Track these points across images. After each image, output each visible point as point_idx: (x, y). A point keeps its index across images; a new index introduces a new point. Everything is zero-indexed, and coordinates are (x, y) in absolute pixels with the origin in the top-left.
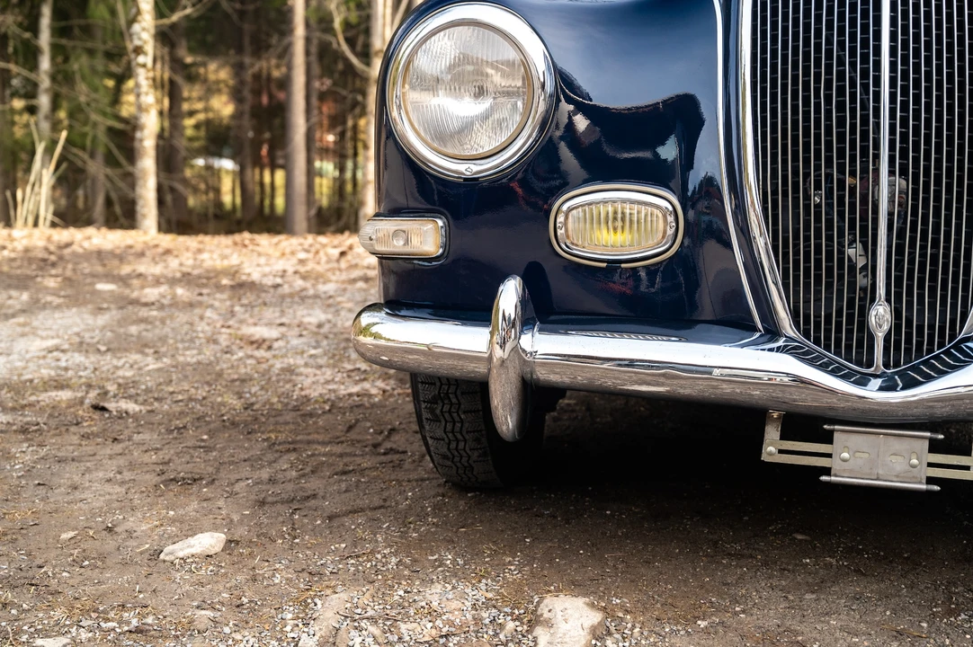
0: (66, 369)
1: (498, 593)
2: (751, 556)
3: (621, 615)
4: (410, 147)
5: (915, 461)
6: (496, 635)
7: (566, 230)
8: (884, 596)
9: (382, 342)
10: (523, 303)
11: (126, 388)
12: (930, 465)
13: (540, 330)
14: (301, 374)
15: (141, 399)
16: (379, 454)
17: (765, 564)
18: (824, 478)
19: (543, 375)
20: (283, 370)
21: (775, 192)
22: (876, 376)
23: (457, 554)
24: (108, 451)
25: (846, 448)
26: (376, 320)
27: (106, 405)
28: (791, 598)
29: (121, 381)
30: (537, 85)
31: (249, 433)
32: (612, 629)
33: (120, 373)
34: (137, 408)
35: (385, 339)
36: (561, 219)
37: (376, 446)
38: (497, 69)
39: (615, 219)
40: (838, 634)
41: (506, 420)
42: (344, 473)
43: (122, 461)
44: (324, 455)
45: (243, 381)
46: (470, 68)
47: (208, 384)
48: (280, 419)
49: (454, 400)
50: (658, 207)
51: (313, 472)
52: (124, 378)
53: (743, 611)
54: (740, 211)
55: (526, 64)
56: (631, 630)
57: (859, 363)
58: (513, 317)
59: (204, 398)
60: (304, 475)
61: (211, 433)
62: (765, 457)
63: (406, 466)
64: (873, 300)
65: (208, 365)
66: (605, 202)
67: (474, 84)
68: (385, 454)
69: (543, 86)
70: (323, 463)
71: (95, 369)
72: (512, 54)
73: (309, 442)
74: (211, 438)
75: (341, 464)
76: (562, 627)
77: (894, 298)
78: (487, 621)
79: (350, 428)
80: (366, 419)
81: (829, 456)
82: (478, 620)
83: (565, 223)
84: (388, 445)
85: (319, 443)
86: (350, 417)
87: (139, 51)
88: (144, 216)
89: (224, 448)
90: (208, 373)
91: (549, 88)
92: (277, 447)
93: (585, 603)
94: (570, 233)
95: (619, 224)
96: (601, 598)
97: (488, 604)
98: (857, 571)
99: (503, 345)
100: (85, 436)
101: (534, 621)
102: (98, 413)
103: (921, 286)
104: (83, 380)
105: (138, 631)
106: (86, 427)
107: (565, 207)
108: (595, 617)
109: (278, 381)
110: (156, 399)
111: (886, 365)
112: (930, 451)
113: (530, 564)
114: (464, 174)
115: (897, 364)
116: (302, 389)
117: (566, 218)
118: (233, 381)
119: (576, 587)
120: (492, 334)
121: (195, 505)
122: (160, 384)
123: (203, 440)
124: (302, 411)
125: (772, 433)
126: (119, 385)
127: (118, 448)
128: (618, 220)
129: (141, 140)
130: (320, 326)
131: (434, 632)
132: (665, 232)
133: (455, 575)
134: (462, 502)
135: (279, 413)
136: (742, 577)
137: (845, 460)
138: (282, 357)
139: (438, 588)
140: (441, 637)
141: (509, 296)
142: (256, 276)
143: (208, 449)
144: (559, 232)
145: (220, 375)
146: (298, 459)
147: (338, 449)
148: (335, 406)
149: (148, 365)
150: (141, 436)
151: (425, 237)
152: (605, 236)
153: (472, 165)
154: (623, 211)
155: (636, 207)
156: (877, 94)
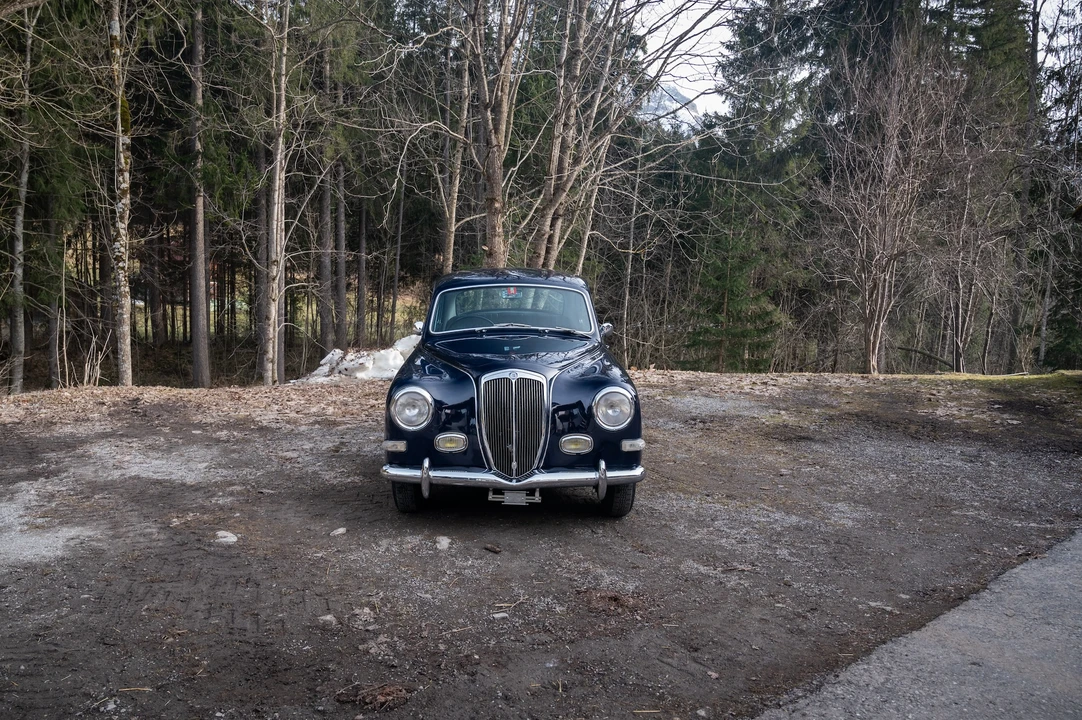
0: (225, 476)
1: (424, 537)
2: (487, 525)
3: (455, 540)
4: (398, 423)
5: (523, 498)
6: (427, 545)
7: (439, 445)
8: (520, 532)
10: (430, 463)
12: (526, 499)
13: (434, 470)
14: (322, 474)
15: (270, 488)
17: (491, 527)
18: (503, 503)
19: (434, 482)
20: (313, 472)
21: (490, 435)
22: (514, 479)
23: (410, 529)
25: (507, 496)
27: (260, 491)
28: (497, 534)
30: (431, 406)
31: (323, 498)
32: (454, 543)
33: (250, 477)
35: (389, 473)
40: (507, 541)
41: (426, 493)
44: (356, 505)
45: (301, 478)
46: (413, 402)
47: (288, 480)
48: (331, 493)
50: (462, 438)
53: (485, 538)
54: (480, 430)
55: (425, 399)
56: (458, 543)
57: (510, 476)
58: (427, 466)
59: (293, 486)
60: (354, 511)
61: (311, 499)
62: (489, 499)
64: (513, 461)
65: (280, 471)
66: (448, 437)
67: (415, 406)
69: (432, 404)
71: (238, 476)
72: (422, 398)
76: (442, 543)
77: (517, 460)
78: (424, 543)
79: (358, 494)
80: (361, 491)
81: (504, 498)
82: (421, 543)
83: (438, 442)
84: (374, 500)
85: (351, 500)
86: (355, 490)
87: (119, 259)
89: (321, 504)
90: (284, 475)
92: (338, 503)
93: (447, 538)
95: (452, 442)
96: (451, 536)
97: (422, 539)
98: (512, 526)
99: (425, 474)
101: (435, 542)
103: (523, 457)
107: (438, 438)
108: (449, 540)
109: (315, 477)
111: (516, 476)
112: (526, 496)
113: (431, 530)
115: (518, 476)
116: (328, 481)
117: (439, 440)
118: (297, 478)
119: (444, 535)
120: (422, 471)
121: (327, 520)
122: (270, 481)
123: (311, 502)
124: (336, 489)
125: (491, 494)
126: (255, 482)
127: (285, 506)
128: (451, 440)
131: (411, 546)
132: (463, 444)
133: (411, 534)
135: (328, 490)
136: (485, 530)
137: (507, 499)
138: (307, 466)
139: (408, 537)
140: (413, 547)
141: (426, 463)
143: (316, 504)
144: (437, 445)
145: (289, 476)
146: (348, 506)
148: (346, 487)
149: (256, 473)
150: (288, 501)
151: (400, 446)
152: (448, 445)
153: (414, 428)
154: (453, 439)
155: (456, 438)
156: (512, 412)
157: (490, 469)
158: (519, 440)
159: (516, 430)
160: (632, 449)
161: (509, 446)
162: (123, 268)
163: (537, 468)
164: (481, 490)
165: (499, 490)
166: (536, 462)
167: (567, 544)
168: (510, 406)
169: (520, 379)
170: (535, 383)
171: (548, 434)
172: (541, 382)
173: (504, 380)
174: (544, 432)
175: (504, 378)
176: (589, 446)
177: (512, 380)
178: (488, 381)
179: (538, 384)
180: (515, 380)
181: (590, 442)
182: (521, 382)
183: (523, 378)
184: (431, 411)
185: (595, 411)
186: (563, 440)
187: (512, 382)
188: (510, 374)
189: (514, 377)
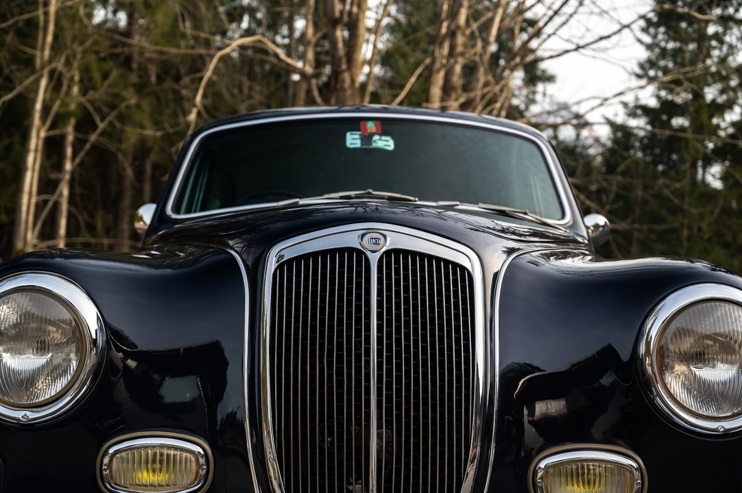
7: (111, 472)
21: (287, 441)
36: (106, 460)
38: (58, 327)
39: (154, 461)
46: (34, 325)
50: (192, 453)
66: (146, 447)
67: (37, 339)
69: (95, 341)
72: (66, 315)
91: (100, 342)
94: (114, 474)
95: (158, 466)
107: (111, 451)
114: (21, 421)
117: (111, 461)
128: (157, 462)
132: (197, 473)
144: (104, 473)
152: (144, 477)
153: (28, 413)
154: (162, 455)
155: (172, 452)
156: (368, 362)
158: (389, 463)
159: (379, 427)
161: (357, 488)
168: (358, 344)
169: (397, 252)
170: (446, 268)
171: (489, 448)
172: (463, 269)
173: (342, 258)
174: (475, 450)
175: (342, 251)
176: (632, 487)
177: (369, 254)
178: (290, 261)
179: (455, 274)
180: (378, 255)
181: (637, 474)
182: (397, 262)
183: (406, 253)
184: (91, 361)
185: (650, 366)
186: (542, 465)
187: (367, 260)
188: (363, 236)
189: (374, 247)
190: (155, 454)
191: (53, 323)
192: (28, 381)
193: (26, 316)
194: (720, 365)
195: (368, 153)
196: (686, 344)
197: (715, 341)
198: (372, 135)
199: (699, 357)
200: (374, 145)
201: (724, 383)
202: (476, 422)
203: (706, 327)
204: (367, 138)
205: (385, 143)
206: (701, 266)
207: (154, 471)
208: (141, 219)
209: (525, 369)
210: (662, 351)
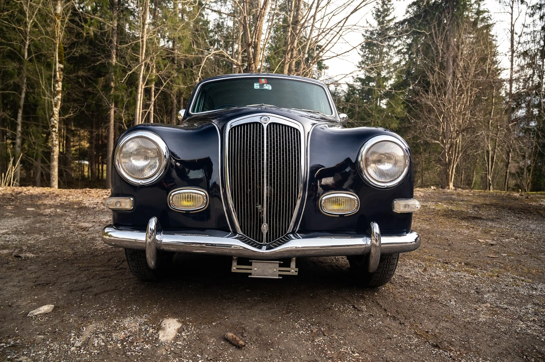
0: (8, 241)
1: (149, 319)
2: (232, 299)
3: (188, 323)
4: (122, 175)
5: (275, 270)
6: (146, 335)
8: (270, 309)
9: (112, 238)
10: (157, 225)
11: (30, 249)
12: (279, 271)
13: (163, 234)
14: (97, 240)
15: (35, 252)
16: (117, 270)
17: (236, 301)
18: (249, 276)
19: (164, 248)
20: (90, 239)
21: (235, 191)
22: (264, 245)
23: (137, 306)
24: (16, 274)
25: (256, 267)
26: (110, 231)
27: (20, 255)
28: (242, 312)
29: (29, 245)
30: (163, 157)
31: (72, 264)
32: (185, 329)
33: (29, 242)
34: (33, 256)
35: (114, 237)
36: (171, 198)
37: (116, 267)
38: (152, 151)
39: (188, 198)
40: (255, 323)
41: (151, 263)
42: (104, 277)
43: (21, 278)
44: (97, 271)
45: (75, 243)
46: (143, 150)
47: (62, 245)
48: (85, 258)
49: (139, 254)
50: (201, 195)
51: (92, 278)
52: (30, 244)
53: (227, 318)
56: (191, 328)
57: (259, 241)
58: (153, 229)
59: (59, 251)
60: (89, 279)
61: (58, 265)
62: (232, 271)
63: (126, 274)
64: (263, 223)
65: (63, 238)
66: (185, 193)
67: (144, 155)
68: (119, 270)
69: (165, 156)
70: (97, 274)
71: (20, 241)
72: (155, 147)
73: (93, 267)
74: (57, 266)
75: (103, 274)
76: (168, 330)
77: (269, 222)
78: (143, 330)
79: (110, 260)
80: (115, 257)
81: (251, 269)
82: (140, 330)
83: (172, 199)
84: (121, 266)
85: (96, 267)
86: (110, 256)
87: (53, 126)
88: (53, 181)
89: (62, 270)
90: (63, 241)
91: (167, 156)
92: (81, 269)
93: (177, 321)
94: (174, 202)
95: (189, 199)
96: (183, 318)
97: (145, 323)
98: (263, 301)
99: (150, 238)
100: (9, 268)
101: (159, 328)
102: (17, 258)
103: (276, 218)
104: (14, 245)
105: (13, 346)
106: (11, 264)
107: (173, 194)
108: (179, 325)
109: (88, 243)
110: (41, 252)
111: (267, 242)
112: (279, 267)
113: (161, 307)
114: (140, 184)
115: (270, 241)
116: (96, 246)
117: (173, 197)
118: (72, 243)
119: (174, 315)
120: (146, 234)
121: (46, 293)
122: (44, 246)
123: (54, 268)
124: (94, 254)
125: (234, 264)
126: (28, 246)
127: (21, 272)
129: (53, 156)
130: (107, 222)
131: (124, 335)
132: (203, 202)
133: (135, 313)
134: (143, 286)
135: (85, 256)
136: (228, 306)
137: (255, 271)
138: (91, 234)
139: (128, 319)
140: (127, 337)
141: (152, 224)
142: (87, 204)
143: (55, 271)
144: (170, 202)
145: (67, 241)
146: (88, 273)
147: (103, 269)
148: (105, 252)
149: (41, 239)
150: (31, 267)
151: (127, 204)
152: (185, 203)
153: (142, 181)
154: (190, 196)
155: (194, 195)
156: (263, 163)
157: (235, 233)
158: (270, 198)
159: (267, 186)
160: (407, 210)
161: (260, 207)
162: (55, 131)
163: (293, 232)
164: (222, 260)
165: (245, 260)
166: (292, 224)
167: (331, 329)
168: (260, 156)
169: (273, 123)
170: (291, 130)
171: (305, 193)
172: (297, 130)
173: (254, 125)
174: (300, 195)
175: (253, 123)
176: (354, 206)
177: (263, 124)
178: (235, 127)
179: (294, 132)
180: (267, 124)
181: (356, 201)
182: (273, 127)
183: (277, 124)
184: (164, 163)
185: (362, 165)
186: (324, 198)
187: (263, 126)
188: (261, 118)
189: (265, 122)
190: (188, 195)
191: (150, 150)
192: (142, 170)
193: (140, 147)
194: (386, 164)
195: (262, 90)
196: (375, 157)
197: (385, 156)
198: (263, 84)
199: (379, 161)
200: (264, 88)
201: (388, 170)
202: (301, 186)
203: (382, 151)
204: (262, 85)
205: (268, 87)
206: (381, 129)
207: (188, 201)
208: (180, 115)
209: (320, 166)
210: (366, 159)
